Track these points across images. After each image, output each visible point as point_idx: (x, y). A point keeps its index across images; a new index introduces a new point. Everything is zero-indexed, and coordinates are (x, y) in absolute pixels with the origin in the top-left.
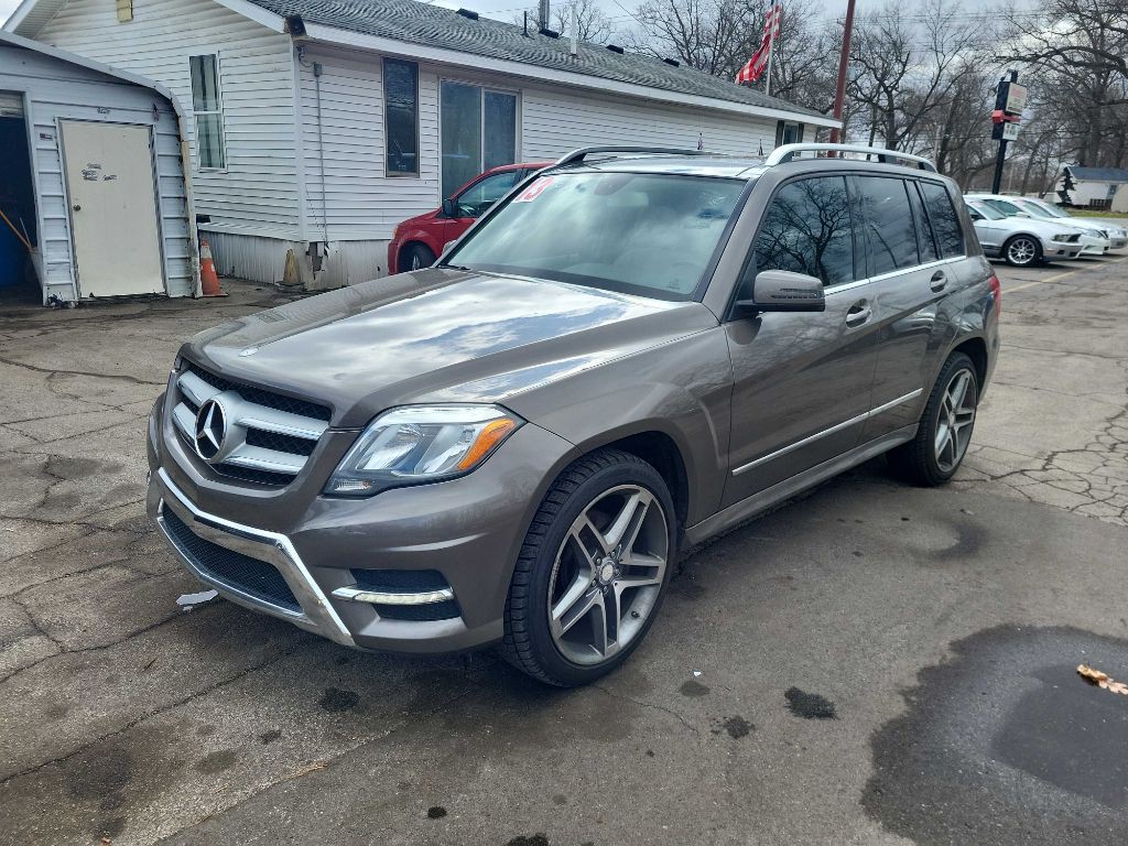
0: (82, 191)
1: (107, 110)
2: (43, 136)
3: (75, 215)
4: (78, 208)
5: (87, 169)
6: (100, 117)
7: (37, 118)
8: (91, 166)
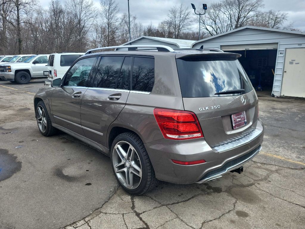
0: (288, 67)
1: (301, 44)
2: (281, 53)
3: (285, 73)
4: (285, 72)
5: (291, 61)
6: (299, 47)
7: (280, 48)
8: (292, 60)
